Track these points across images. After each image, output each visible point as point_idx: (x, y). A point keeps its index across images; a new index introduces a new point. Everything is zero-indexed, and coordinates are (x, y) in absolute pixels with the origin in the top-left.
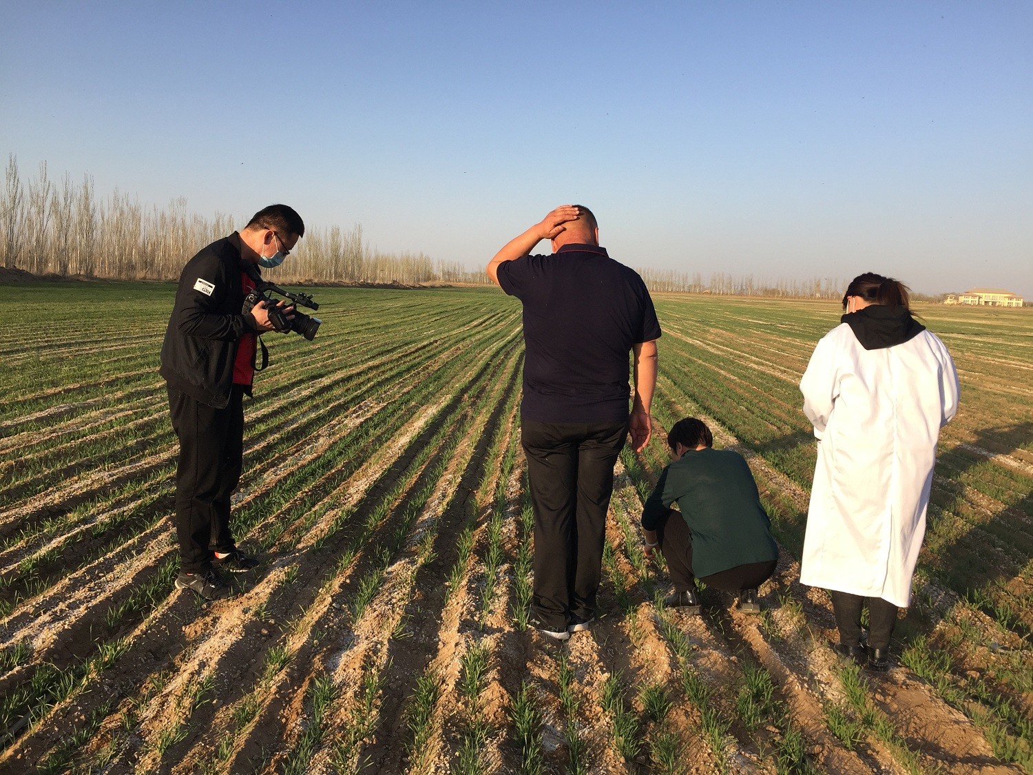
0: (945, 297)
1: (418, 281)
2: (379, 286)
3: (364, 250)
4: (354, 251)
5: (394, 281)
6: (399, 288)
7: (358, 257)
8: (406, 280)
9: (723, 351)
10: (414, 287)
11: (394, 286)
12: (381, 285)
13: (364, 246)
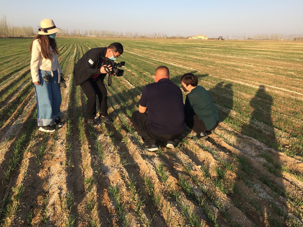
0: (189, 37)
1: (30, 36)
2: (16, 38)
3: (8, 25)
4: (4, 25)
5: (21, 36)
6: (23, 38)
7: (6, 27)
8: (25, 35)
9: (143, 55)
10: (28, 38)
11: (21, 38)
12: (16, 37)
13: (8, 24)
